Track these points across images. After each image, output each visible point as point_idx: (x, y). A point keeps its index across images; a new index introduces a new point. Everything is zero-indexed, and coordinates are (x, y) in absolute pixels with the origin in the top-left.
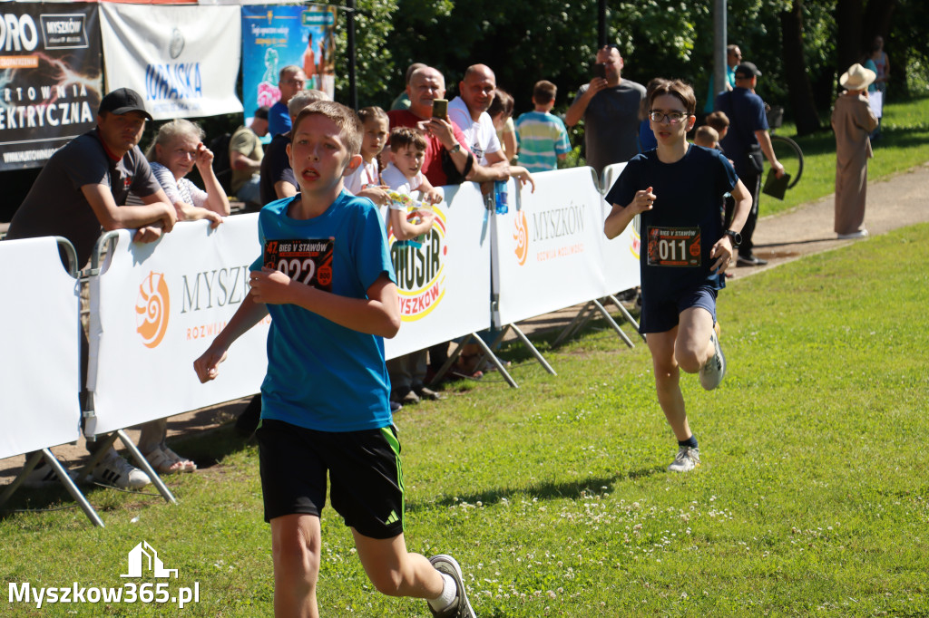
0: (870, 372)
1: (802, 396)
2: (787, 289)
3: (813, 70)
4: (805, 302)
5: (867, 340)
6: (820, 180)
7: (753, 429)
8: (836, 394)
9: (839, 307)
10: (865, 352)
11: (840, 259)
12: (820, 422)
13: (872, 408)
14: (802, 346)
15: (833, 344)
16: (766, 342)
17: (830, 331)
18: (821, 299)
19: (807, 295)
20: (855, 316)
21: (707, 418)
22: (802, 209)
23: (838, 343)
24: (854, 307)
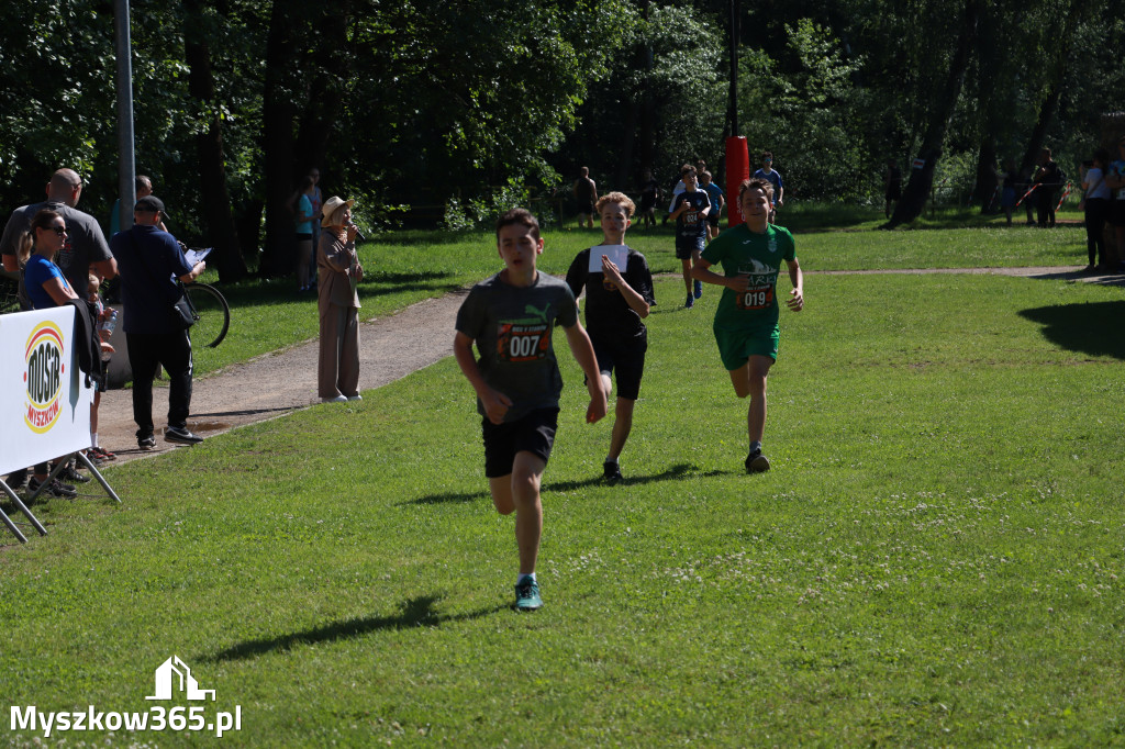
0: (318, 568)
1: (239, 599)
2: (214, 468)
3: (236, 204)
4: (237, 484)
5: (313, 530)
6: (249, 337)
7: (181, 640)
8: (278, 596)
9: (278, 490)
10: (311, 544)
11: (277, 432)
12: (262, 630)
14: (236, 538)
15: (274, 535)
16: (193, 534)
17: (269, 519)
18: (256, 480)
19: (239, 475)
20: (297, 500)
21: (124, 628)
22: (230, 371)
23: (279, 534)
24: (297, 489)
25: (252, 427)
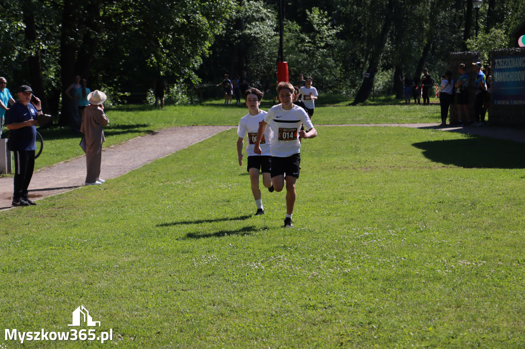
0: (84, 262)
1: (46, 277)
2: (36, 216)
3: (48, 91)
4: (47, 223)
5: (82, 245)
6: (53, 154)
8: (65, 275)
9: (66, 226)
10: (81, 251)
11: (66, 199)
12: (57, 291)
13: (86, 283)
14: (46, 248)
15: (64, 247)
16: (25, 246)
17: (61, 239)
18: (56, 221)
19: (48, 219)
20: (75, 231)
22: (44, 170)
23: (66, 246)
24: (75, 226)
25: (54, 196)
